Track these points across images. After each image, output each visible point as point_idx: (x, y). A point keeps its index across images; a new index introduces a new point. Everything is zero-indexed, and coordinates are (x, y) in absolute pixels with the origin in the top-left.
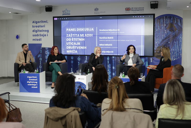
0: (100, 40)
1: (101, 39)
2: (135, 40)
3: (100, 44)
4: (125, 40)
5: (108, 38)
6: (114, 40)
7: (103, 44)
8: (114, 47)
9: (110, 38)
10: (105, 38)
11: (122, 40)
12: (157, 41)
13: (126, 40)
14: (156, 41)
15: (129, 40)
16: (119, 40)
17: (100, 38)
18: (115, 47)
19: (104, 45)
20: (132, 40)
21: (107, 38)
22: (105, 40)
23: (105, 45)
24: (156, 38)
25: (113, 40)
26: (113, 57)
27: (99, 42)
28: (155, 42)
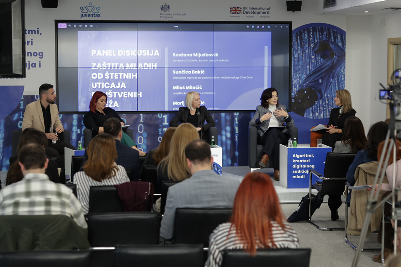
0: (174, 78)
1: (176, 75)
2: (252, 77)
3: (174, 87)
4: (230, 78)
5: (193, 72)
6: (206, 78)
7: (181, 85)
8: (206, 93)
9: (198, 72)
10: (186, 72)
11: (223, 78)
12: (297, 77)
13: (233, 78)
14: (295, 79)
15: (239, 77)
16: (218, 78)
17: (174, 72)
18: (209, 93)
19: (184, 88)
20: (245, 77)
21: (189, 72)
22: (185, 78)
23: (185, 87)
24: (295, 72)
25: (203, 78)
27: (172, 82)
28: (293, 79)
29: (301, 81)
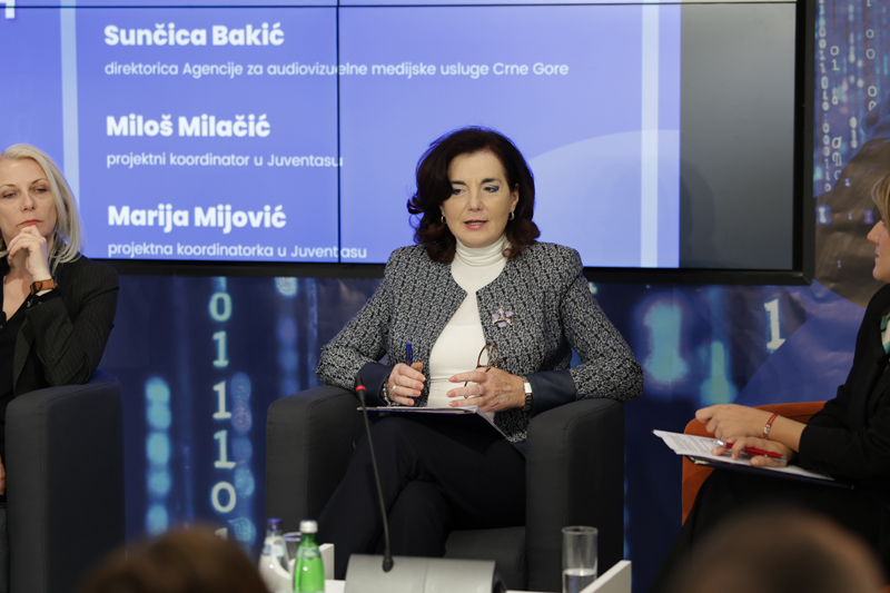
0: (113, 69)
1: (124, 54)
2: (564, 69)
3: (111, 120)
4: (432, 70)
5: (221, 35)
6: (295, 69)
7: (152, 114)
8: (296, 161)
9: (248, 36)
10: (178, 37)
11: (390, 70)
12: (852, 69)
13: (453, 70)
14: (836, 80)
15: (483, 70)
16: (362, 70)
17: (113, 36)
18: (311, 161)
19: (168, 132)
20: (522, 70)
21: (198, 37)
22: (173, 70)
23: (175, 127)
24: (840, 32)
25: (274, 70)
26: (287, 286)
27: (103, 96)
28: (824, 82)
29: (874, 90)
